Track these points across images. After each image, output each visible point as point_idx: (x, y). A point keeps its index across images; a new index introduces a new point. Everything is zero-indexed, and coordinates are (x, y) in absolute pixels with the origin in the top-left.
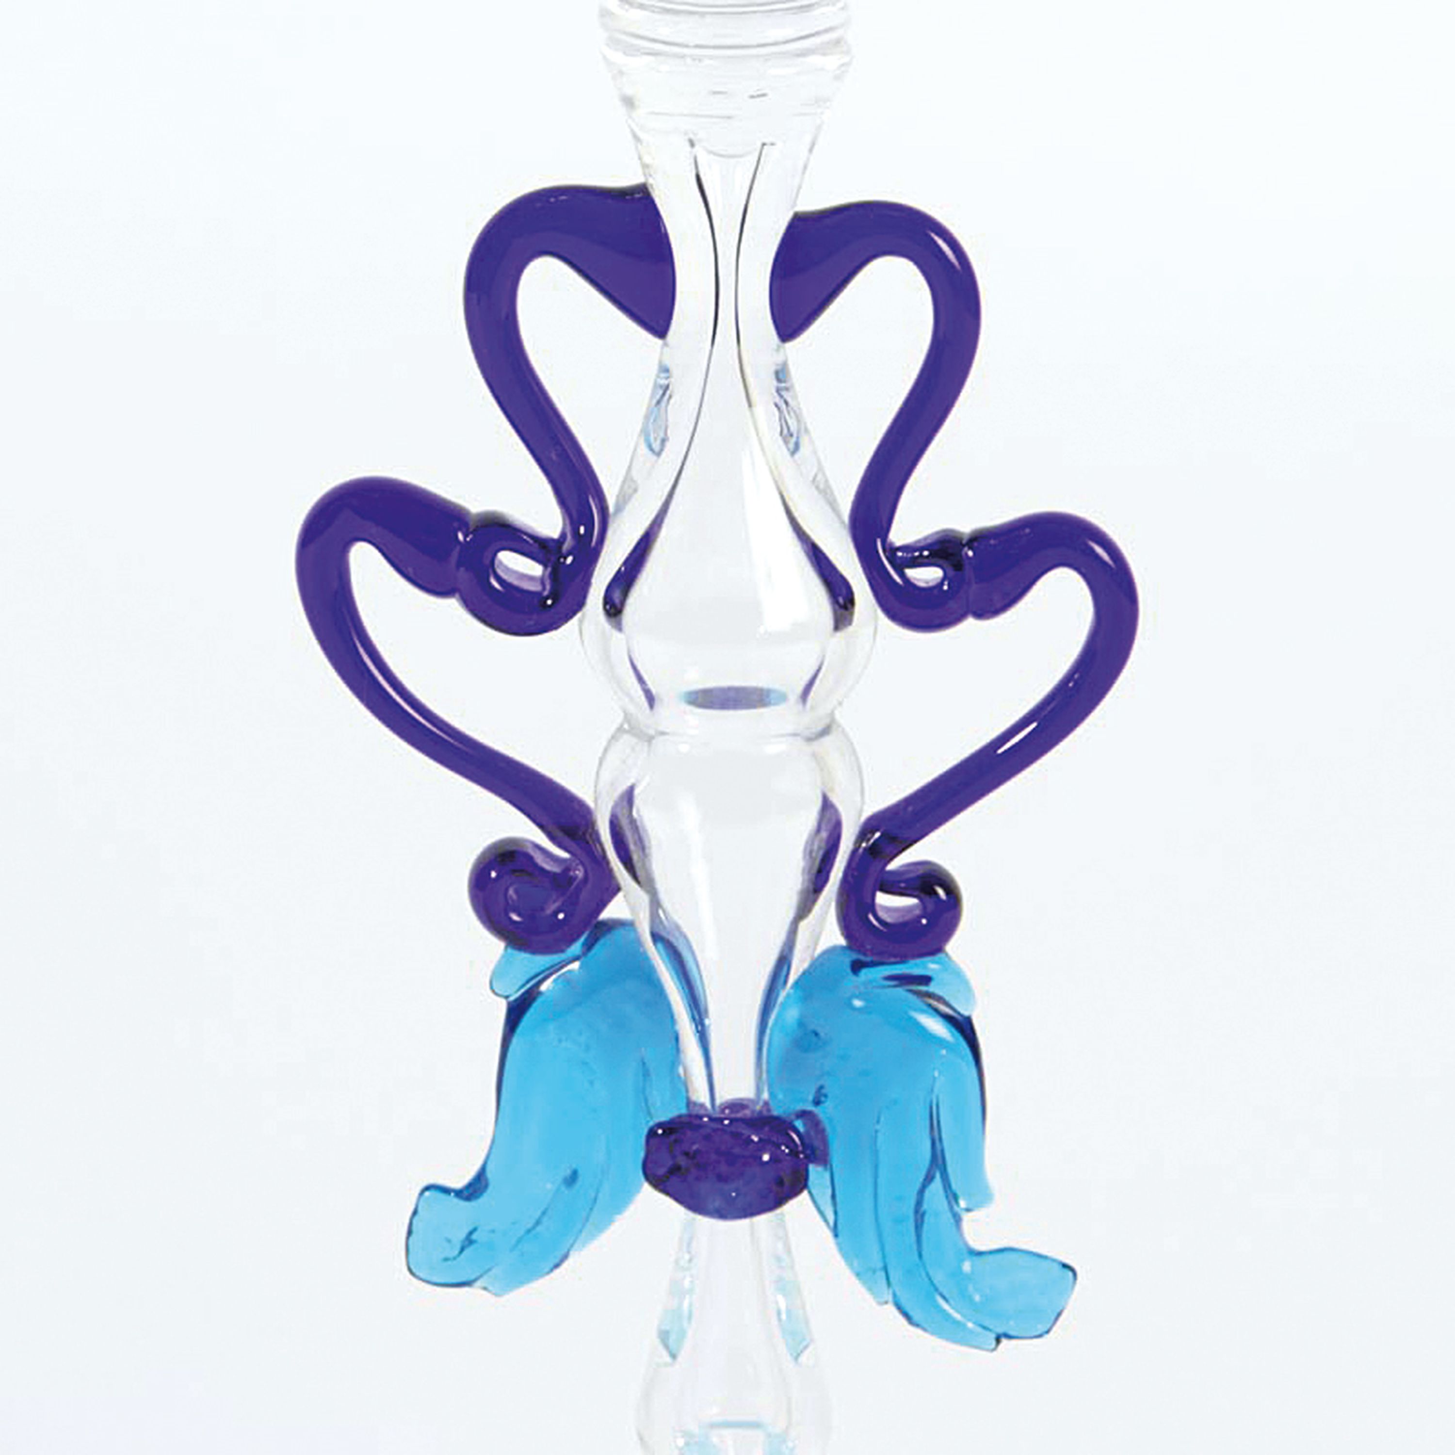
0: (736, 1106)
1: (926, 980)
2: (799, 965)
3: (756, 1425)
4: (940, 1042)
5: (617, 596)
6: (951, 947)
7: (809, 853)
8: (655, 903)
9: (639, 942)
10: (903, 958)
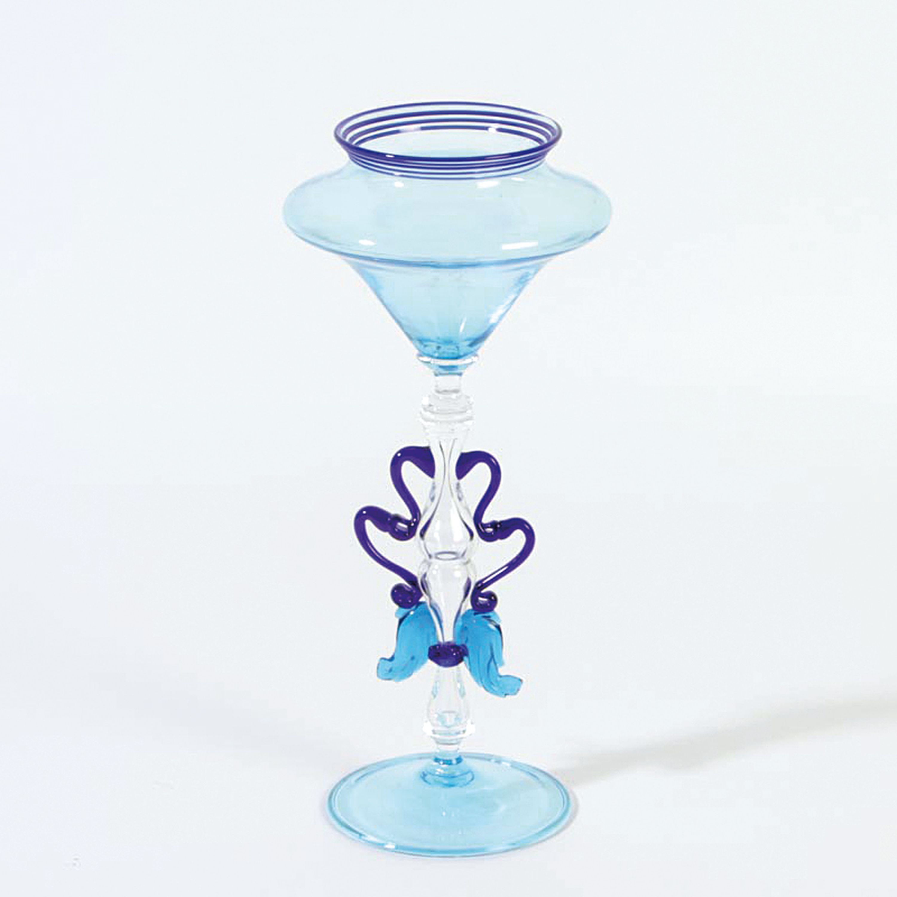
0: (449, 643)
1: (489, 617)
2: (462, 612)
3: (453, 712)
4: (492, 631)
5: (422, 533)
6: (496, 609)
7: (464, 588)
8: (430, 599)
9: (427, 606)
10: (484, 612)
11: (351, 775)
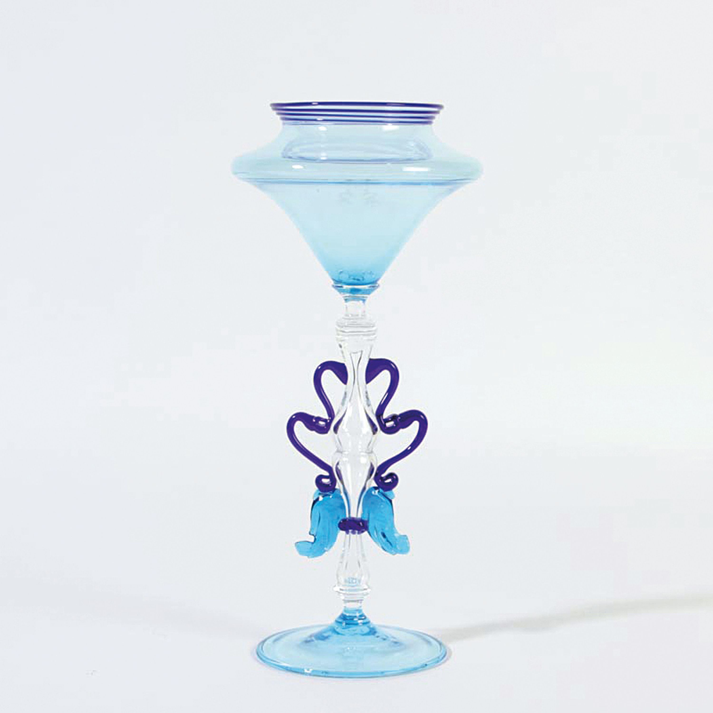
5: (335, 428)
11: (269, 638)
